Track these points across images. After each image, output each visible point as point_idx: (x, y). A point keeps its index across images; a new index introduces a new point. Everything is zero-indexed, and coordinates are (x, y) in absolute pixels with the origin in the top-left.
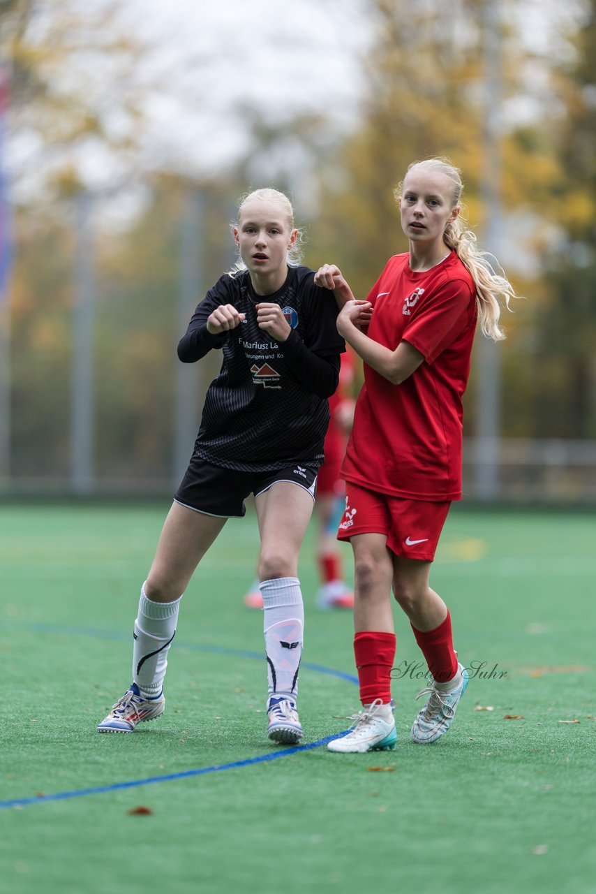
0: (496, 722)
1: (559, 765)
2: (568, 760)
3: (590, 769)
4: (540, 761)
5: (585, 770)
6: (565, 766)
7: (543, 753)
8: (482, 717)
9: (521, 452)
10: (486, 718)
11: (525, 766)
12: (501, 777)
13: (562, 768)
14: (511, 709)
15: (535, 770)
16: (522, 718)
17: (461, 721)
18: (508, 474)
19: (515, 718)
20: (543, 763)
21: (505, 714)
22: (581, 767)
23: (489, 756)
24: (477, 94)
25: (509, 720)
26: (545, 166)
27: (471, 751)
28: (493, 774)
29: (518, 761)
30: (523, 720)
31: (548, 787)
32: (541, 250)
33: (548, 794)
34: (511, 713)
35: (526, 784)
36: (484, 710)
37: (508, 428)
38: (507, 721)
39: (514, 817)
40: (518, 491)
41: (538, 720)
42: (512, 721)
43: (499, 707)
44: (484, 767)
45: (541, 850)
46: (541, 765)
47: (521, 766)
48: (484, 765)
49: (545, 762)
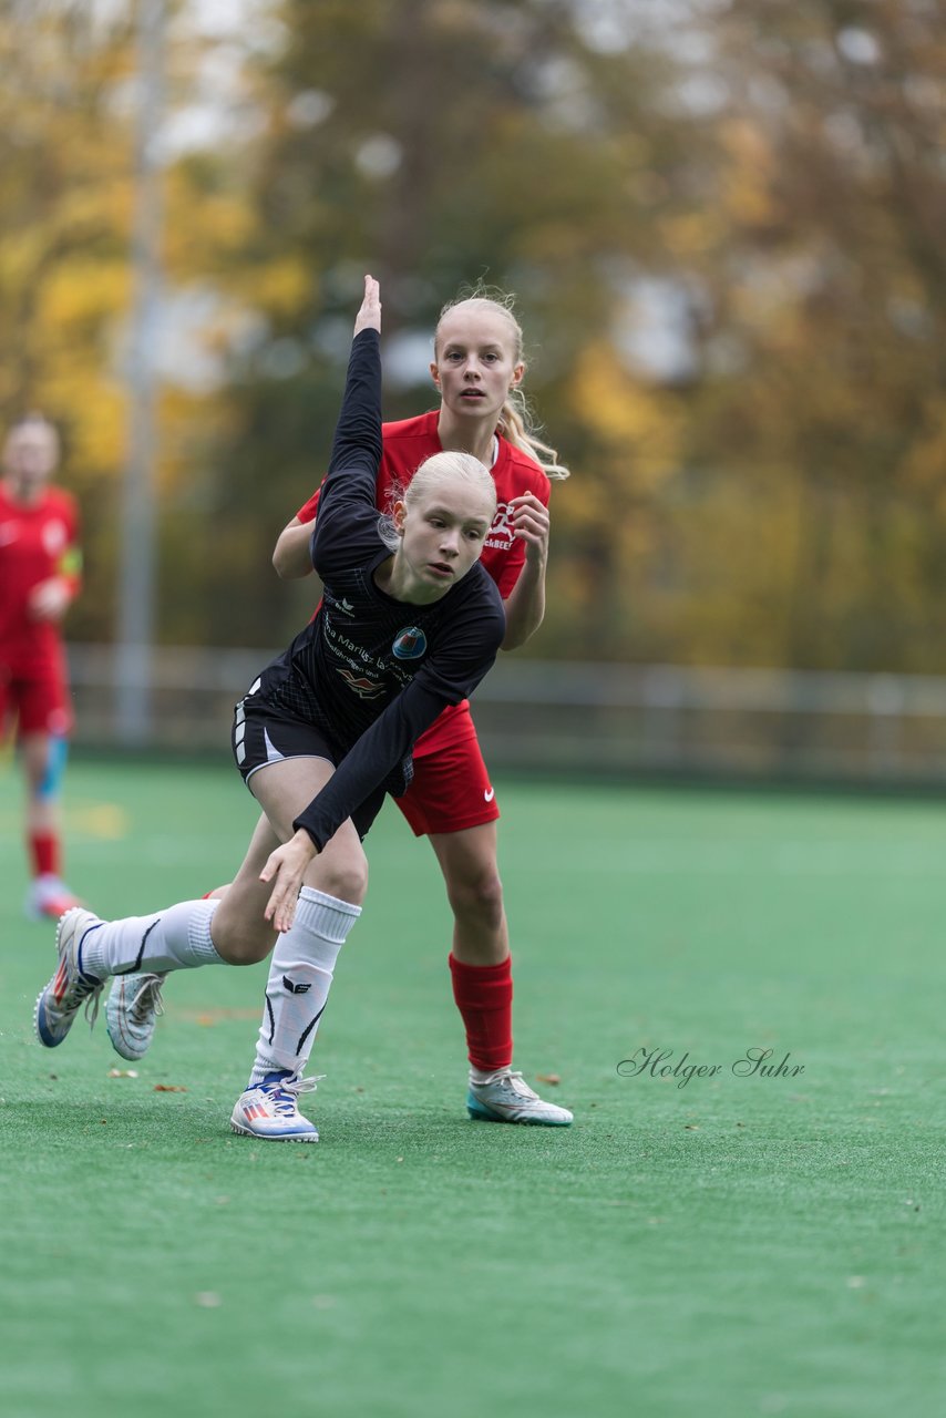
0: (141, 1096)
1: (239, 1166)
2: (252, 1157)
3: (287, 1172)
4: (208, 1159)
5: (279, 1174)
6: (249, 1167)
7: (215, 1147)
8: (119, 1087)
9: (186, 669)
10: (126, 1089)
11: (185, 1166)
12: (148, 1183)
13: (243, 1169)
14: (165, 1075)
15: (202, 1173)
16: (183, 1090)
17: (87, 1093)
18: (166, 703)
19: (172, 1089)
20: (213, 1162)
21: (155, 1083)
22: (274, 1169)
23: (131, 1149)
24: (127, 98)
25: (161, 1092)
26: (230, 216)
27: (101, 1141)
28: (136, 1177)
29: (175, 1158)
30: (184, 1094)
31: (222, 1200)
32: (221, 348)
33: (222, 1212)
34: (165, 1083)
35: (187, 1194)
36: (125, 1076)
37: (168, 629)
38: (159, 1095)
39: (168, 1246)
40: (180, 730)
41: (208, 1094)
42: (166, 1094)
43: (146, 1072)
44: (122, 1167)
45: (209, 1299)
46: (211, 1165)
47: (179, 1165)
48: (121, 1163)
49: (218, 1160)
